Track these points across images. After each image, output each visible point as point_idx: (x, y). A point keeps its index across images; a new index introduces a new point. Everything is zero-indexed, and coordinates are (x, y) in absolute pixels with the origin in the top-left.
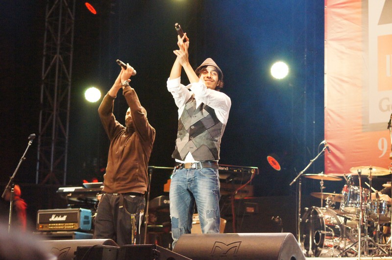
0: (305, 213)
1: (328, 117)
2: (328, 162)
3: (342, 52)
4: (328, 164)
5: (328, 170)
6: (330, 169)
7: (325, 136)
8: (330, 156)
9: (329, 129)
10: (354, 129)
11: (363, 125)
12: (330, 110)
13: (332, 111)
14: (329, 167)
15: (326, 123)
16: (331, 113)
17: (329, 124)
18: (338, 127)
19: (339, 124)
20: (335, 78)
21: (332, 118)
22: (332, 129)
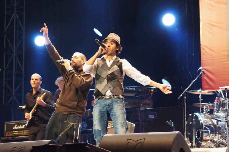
0: (190, 118)
1: (203, 51)
2: (204, 82)
3: (212, 6)
4: (204, 84)
5: (204, 88)
6: (206, 87)
7: (202, 64)
8: (205, 78)
9: (204, 59)
10: (222, 59)
11: (228, 56)
12: (204, 46)
13: (206, 46)
14: (205, 85)
15: (202, 55)
16: (205, 48)
17: (204, 56)
18: (211, 58)
19: (211, 55)
20: (207, 23)
21: (206, 52)
22: (206, 59)
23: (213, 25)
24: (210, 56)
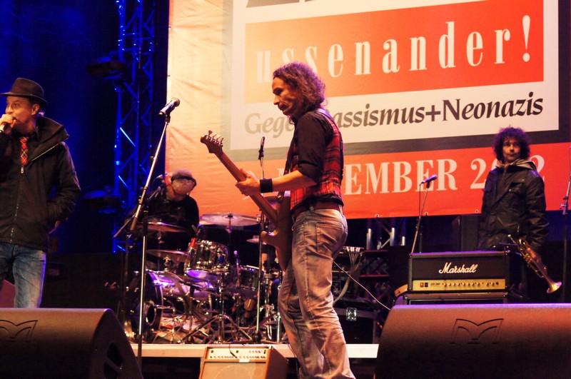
3: (194, 45)
7: (166, 167)
9: (171, 157)
12: (173, 128)
13: (177, 130)
15: (167, 148)
16: (175, 134)
19: (186, 149)
20: (182, 82)
21: (177, 142)
22: (176, 157)
24: (185, 152)
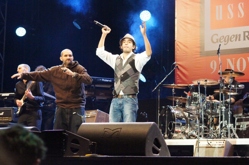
0: (163, 110)
1: (178, 47)
2: (177, 76)
3: (187, 4)
4: (177, 78)
5: (177, 82)
6: (178, 81)
7: (175, 59)
8: (179, 73)
9: (178, 55)
10: (195, 55)
11: (200, 52)
12: (178, 42)
13: (180, 43)
14: (178, 80)
15: (176, 51)
17: (178, 51)
18: (184, 54)
20: (182, 21)
21: (180, 48)
22: (180, 55)
23: (187, 23)
24: (184, 52)
